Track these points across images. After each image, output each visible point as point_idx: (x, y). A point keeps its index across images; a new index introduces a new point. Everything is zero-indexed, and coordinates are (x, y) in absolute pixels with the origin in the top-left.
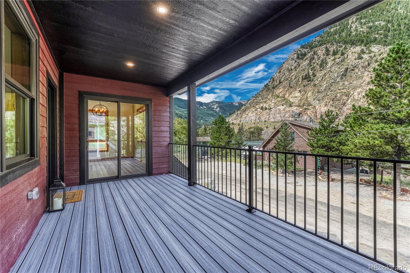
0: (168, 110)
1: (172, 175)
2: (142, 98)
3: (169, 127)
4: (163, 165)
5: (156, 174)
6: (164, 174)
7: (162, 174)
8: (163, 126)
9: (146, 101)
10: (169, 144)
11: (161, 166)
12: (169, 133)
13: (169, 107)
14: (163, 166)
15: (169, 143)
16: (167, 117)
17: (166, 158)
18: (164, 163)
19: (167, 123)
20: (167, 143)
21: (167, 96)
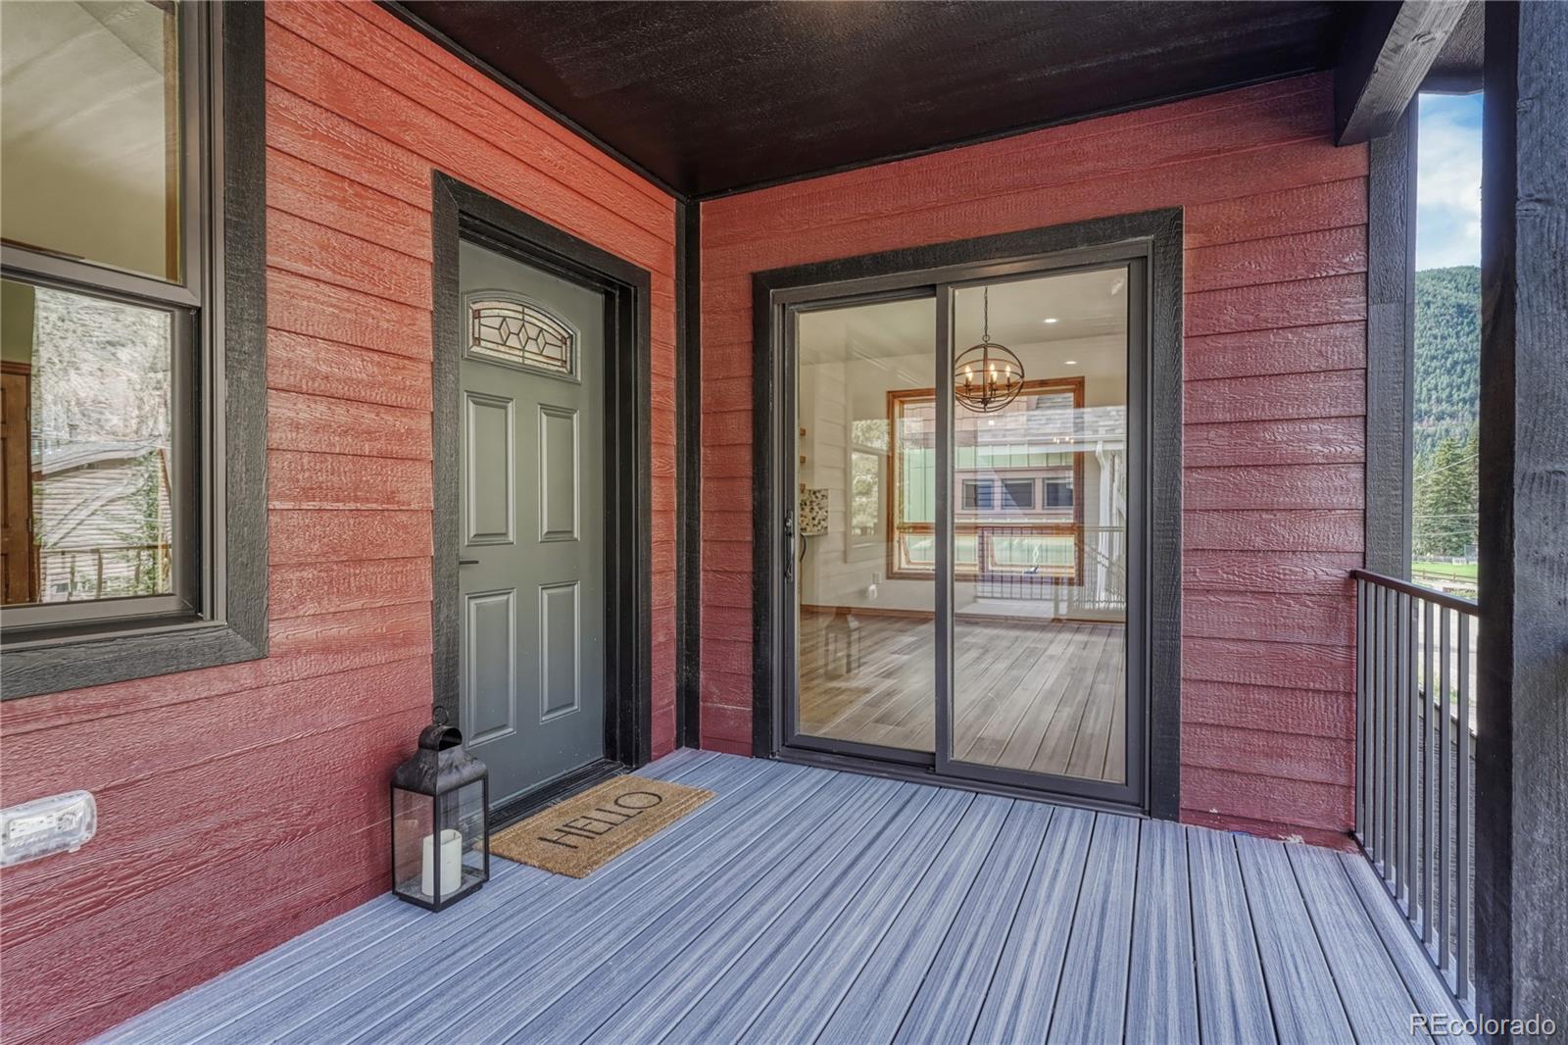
0: (1354, 259)
1: (1359, 862)
2: (1097, 220)
3: (1358, 424)
4: (1280, 754)
5: (1201, 817)
6: (1295, 840)
7: (1270, 828)
8: (1292, 412)
9: (1124, 235)
10: (1354, 575)
11: (1263, 765)
12: (1356, 474)
13: (1359, 233)
14: (1298, 770)
15: (1355, 563)
16: (1338, 330)
17: (1319, 701)
18: (1291, 745)
19: (1337, 383)
20: (1330, 571)
21: (1336, 146)
